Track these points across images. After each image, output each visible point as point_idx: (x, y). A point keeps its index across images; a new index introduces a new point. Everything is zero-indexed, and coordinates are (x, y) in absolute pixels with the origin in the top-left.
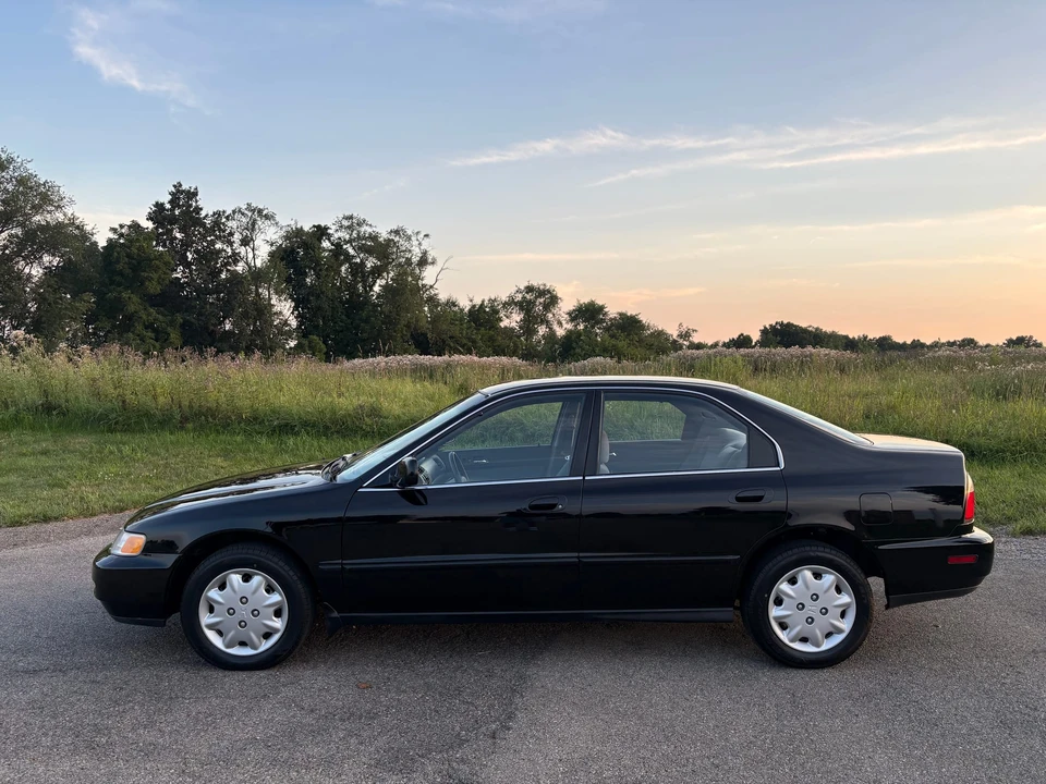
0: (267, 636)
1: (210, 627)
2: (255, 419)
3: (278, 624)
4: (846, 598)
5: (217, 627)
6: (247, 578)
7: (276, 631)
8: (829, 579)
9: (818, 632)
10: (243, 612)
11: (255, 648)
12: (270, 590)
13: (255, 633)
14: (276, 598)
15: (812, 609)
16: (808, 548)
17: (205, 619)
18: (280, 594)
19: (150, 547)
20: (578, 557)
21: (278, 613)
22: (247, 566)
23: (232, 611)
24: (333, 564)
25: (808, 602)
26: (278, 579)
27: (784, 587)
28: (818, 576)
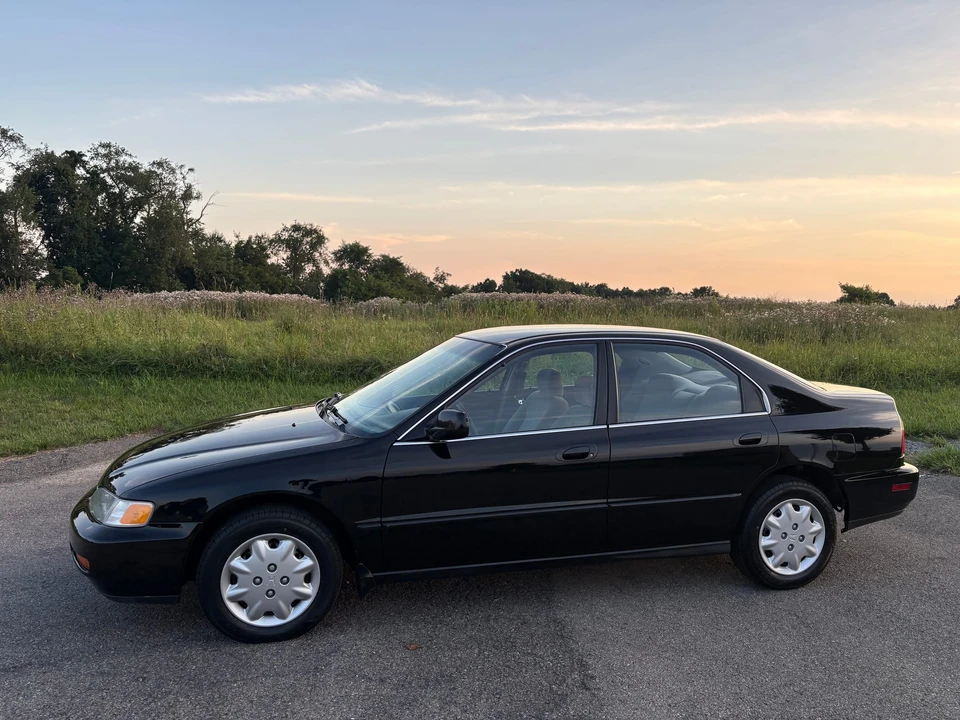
0: (295, 603)
1: (233, 599)
2: (86, 358)
3: (310, 590)
4: (817, 526)
5: (240, 599)
6: (274, 544)
7: (306, 597)
8: (806, 510)
9: (796, 556)
10: (271, 580)
11: (283, 617)
12: (299, 554)
13: (284, 602)
14: (307, 562)
15: (793, 537)
16: (791, 484)
17: (228, 591)
18: (312, 558)
19: (159, 516)
20: (607, 503)
21: (308, 579)
22: (274, 531)
23: (258, 580)
24: (372, 523)
25: (790, 531)
26: (309, 542)
27: (772, 519)
28: (797, 508)
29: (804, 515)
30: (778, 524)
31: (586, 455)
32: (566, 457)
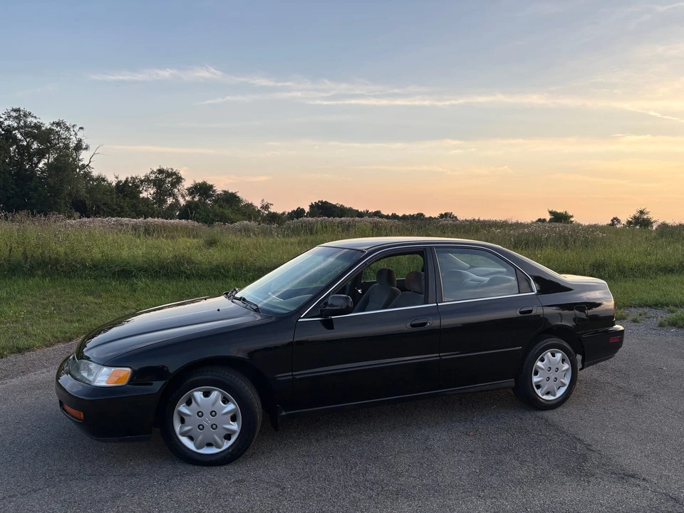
10: (207, 420)
11: (219, 447)
19: (135, 377)
24: (286, 376)
26: (232, 392)
27: (539, 364)
28: (553, 355)
29: (558, 359)
30: (543, 367)
31: (426, 323)
32: (413, 326)
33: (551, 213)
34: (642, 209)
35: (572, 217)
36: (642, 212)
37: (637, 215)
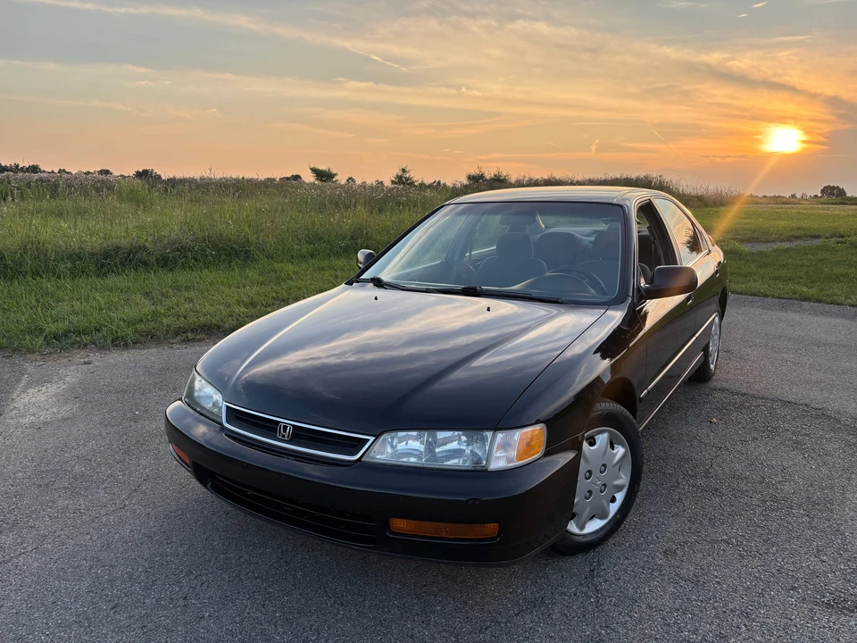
33: (314, 170)
34: (404, 166)
35: (336, 175)
36: (404, 170)
37: (400, 174)
